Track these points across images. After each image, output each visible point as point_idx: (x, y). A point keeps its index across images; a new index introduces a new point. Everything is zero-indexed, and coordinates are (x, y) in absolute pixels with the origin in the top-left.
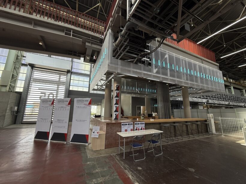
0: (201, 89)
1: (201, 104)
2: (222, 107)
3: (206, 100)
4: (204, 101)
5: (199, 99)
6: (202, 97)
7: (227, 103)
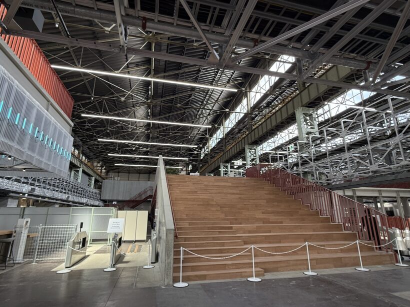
0: (25, 162)
1: (17, 195)
2: (55, 203)
3: (30, 187)
4: (26, 188)
5: (16, 183)
6: (23, 180)
7: (64, 197)
